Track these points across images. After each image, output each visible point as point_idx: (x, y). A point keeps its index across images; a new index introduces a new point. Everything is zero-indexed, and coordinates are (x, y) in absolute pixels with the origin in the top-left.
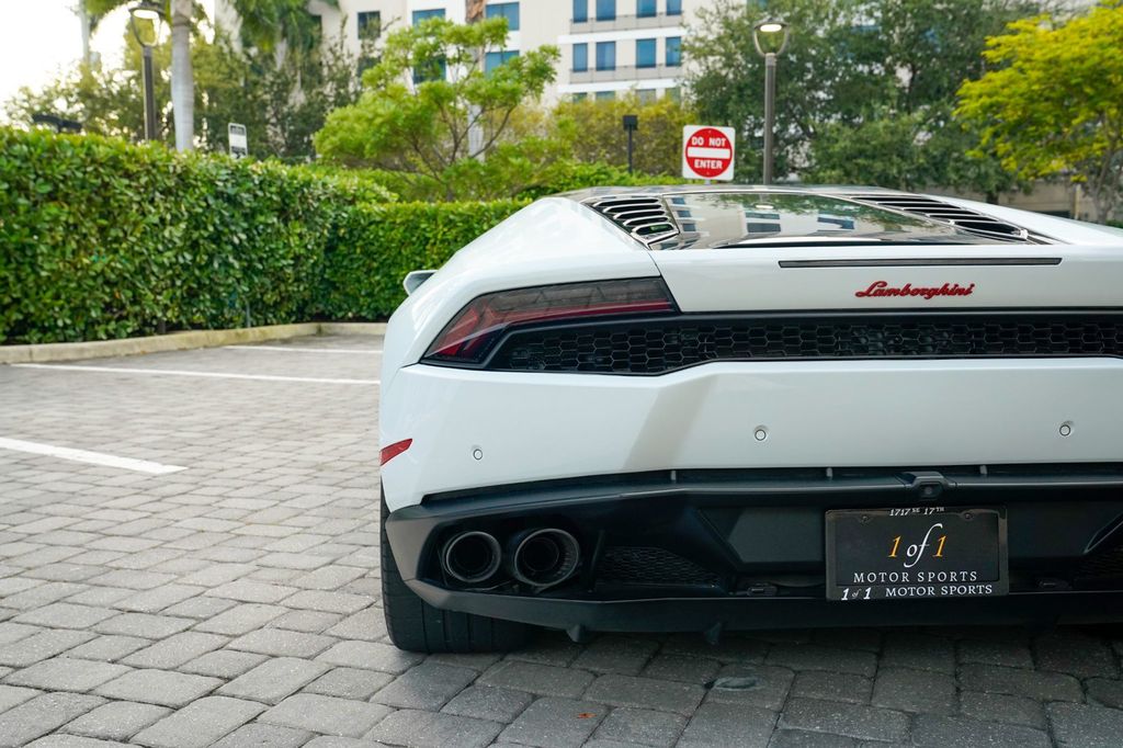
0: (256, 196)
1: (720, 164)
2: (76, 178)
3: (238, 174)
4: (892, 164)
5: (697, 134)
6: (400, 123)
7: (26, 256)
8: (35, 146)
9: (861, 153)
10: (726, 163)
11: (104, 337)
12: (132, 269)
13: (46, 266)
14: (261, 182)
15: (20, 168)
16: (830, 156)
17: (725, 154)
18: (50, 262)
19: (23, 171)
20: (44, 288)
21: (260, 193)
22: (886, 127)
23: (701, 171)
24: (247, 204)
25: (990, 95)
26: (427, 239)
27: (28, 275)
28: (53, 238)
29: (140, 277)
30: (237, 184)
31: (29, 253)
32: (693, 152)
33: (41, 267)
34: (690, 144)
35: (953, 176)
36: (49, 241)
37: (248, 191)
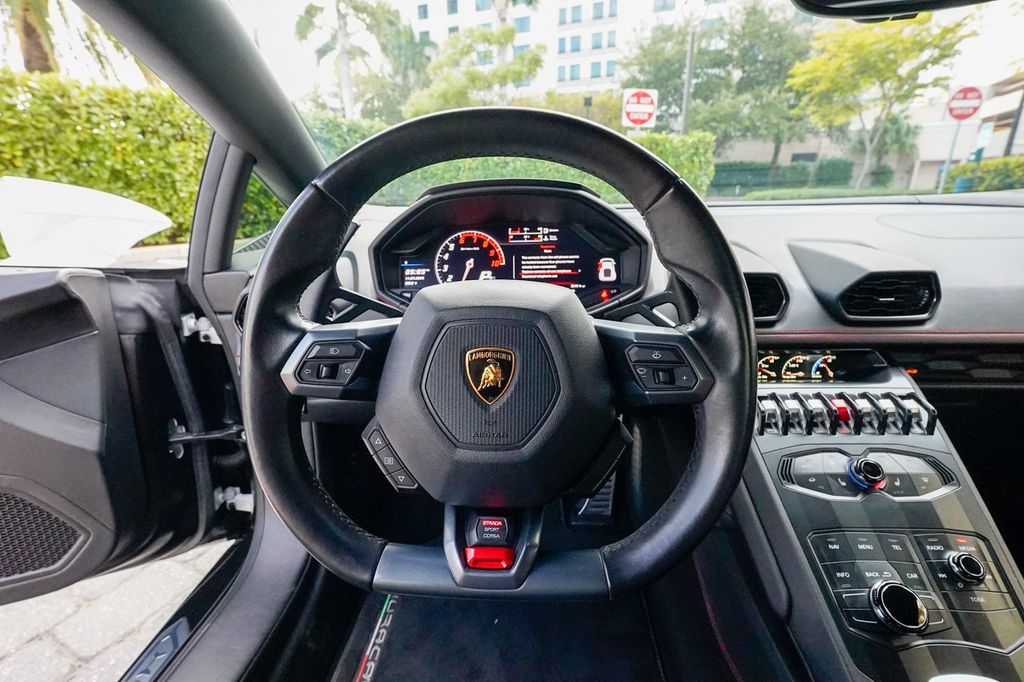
0: (345, 140)
1: (646, 117)
2: (196, 124)
3: (331, 125)
4: (730, 125)
5: (634, 96)
6: (449, 96)
7: (166, 183)
8: (157, 98)
9: (714, 120)
10: (650, 115)
11: (241, 236)
12: (256, 190)
13: (184, 189)
14: (349, 131)
15: (147, 116)
16: (695, 122)
17: (650, 109)
18: (187, 186)
19: (150, 118)
20: (188, 205)
21: (348, 138)
22: (729, 104)
23: (635, 121)
24: (339, 145)
25: (811, 72)
26: (460, 168)
27: (171, 196)
28: (186, 169)
29: (262, 196)
30: (331, 131)
31: (169, 180)
32: (630, 108)
33: (181, 191)
34: (628, 102)
35: (765, 132)
36: (182, 170)
37: (339, 136)
